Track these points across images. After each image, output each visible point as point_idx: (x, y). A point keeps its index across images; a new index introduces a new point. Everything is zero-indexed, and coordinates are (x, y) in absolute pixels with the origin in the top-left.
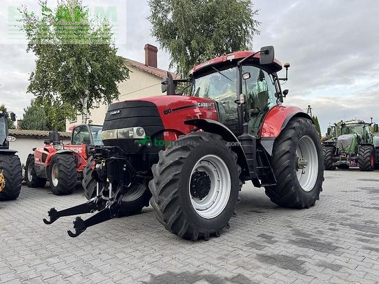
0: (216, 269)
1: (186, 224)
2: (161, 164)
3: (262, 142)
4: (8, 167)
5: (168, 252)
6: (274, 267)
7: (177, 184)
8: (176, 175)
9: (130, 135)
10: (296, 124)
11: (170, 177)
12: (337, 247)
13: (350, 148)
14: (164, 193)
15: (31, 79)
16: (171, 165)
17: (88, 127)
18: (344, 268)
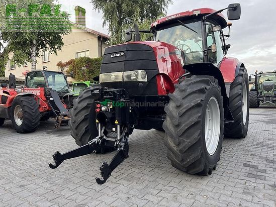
2: (179, 106)
14: (185, 135)
16: (192, 108)
17: (43, 72)
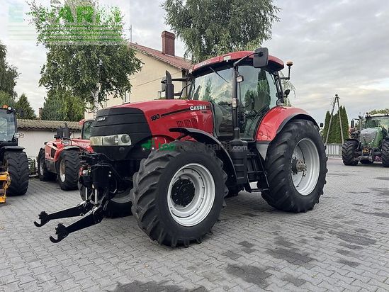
0: (182, 279)
1: (164, 232)
2: (140, 174)
3: (258, 145)
4: (15, 164)
5: (145, 259)
6: (239, 280)
7: (154, 195)
8: (152, 186)
9: (116, 142)
10: (294, 127)
11: (147, 188)
12: (312, 259)
13: (374, 143)
15: (42, 72)
16: (149, 176)
18: (307, 284)
